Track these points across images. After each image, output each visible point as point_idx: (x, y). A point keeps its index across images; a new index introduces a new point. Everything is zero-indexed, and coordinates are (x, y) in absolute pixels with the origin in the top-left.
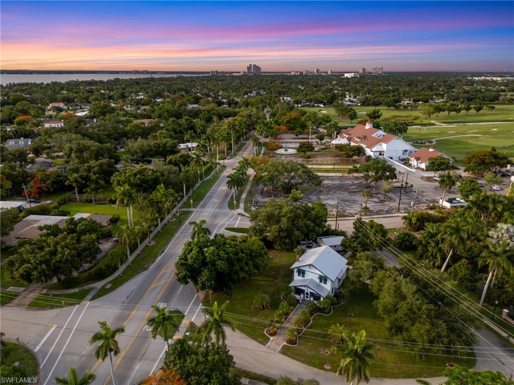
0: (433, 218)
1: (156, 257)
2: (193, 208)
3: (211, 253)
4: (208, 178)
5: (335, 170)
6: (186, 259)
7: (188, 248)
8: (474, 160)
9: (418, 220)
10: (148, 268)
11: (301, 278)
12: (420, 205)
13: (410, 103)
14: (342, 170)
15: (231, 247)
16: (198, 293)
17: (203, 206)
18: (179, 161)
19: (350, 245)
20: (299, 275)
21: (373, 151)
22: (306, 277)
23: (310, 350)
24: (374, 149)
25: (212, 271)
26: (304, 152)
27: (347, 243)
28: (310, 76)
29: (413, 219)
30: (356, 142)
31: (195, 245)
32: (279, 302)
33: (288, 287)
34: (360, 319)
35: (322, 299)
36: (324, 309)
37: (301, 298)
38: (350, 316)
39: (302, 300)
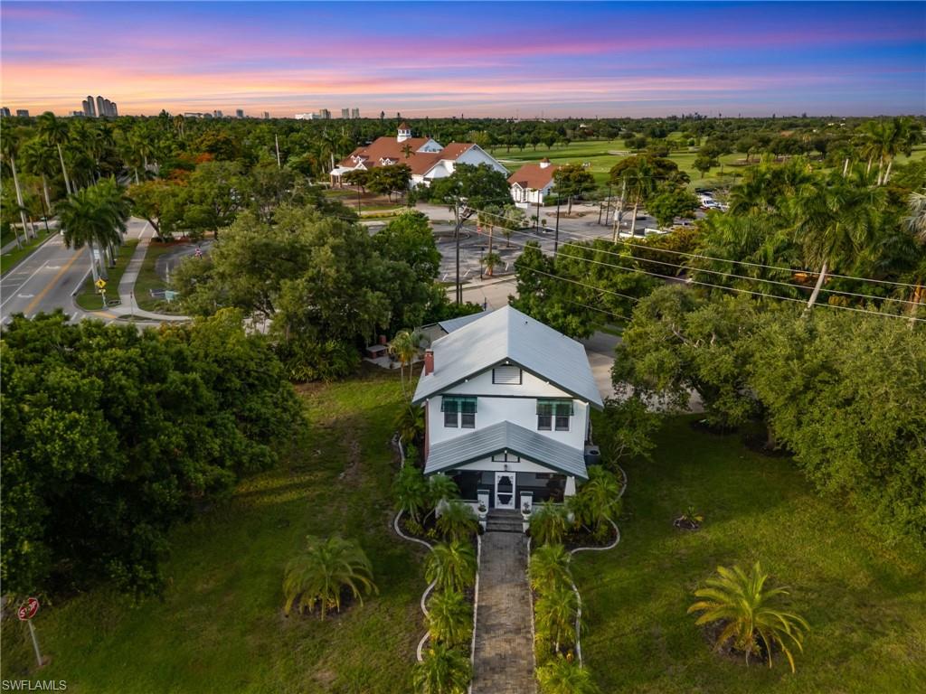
5: (363, 216)
20: (450, 421)
21: (428, 179)
22: (482, 422)
24: (431, 175)
32: (398, 550)
33: (423, 478)
34: (726, 525)
35: (570, 488)
36: (593, 526)
37: (482, 509)
38: (687, 525)
39: (489, 517)
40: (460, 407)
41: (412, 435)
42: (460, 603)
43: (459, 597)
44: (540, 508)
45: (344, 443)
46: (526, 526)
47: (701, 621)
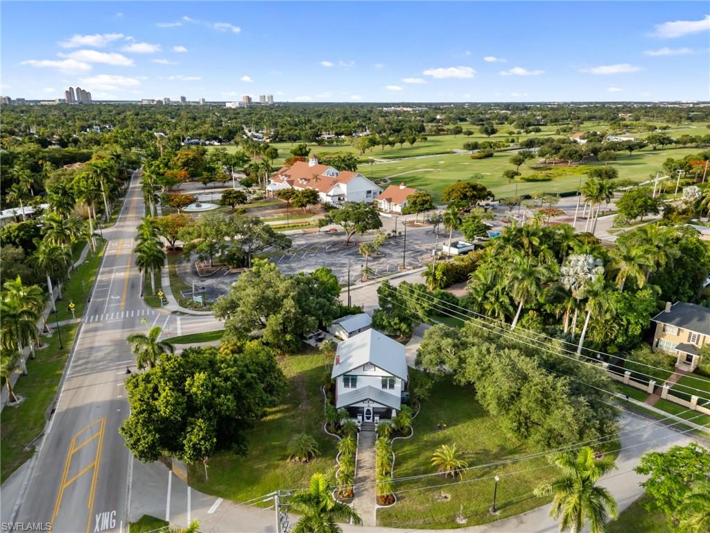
0: (456, 269)
1: (43, 426)
2: (77, 317)
3: (202, 386)
4: (79, 262)
5: (290, 225)
6: (152, 410)
7: (146, 388)
8: (455, 195)
9: (444, 274)
10: (33, 451)
11: (350, 390)
12: (423, 256)
13: (330, 138)
14: (300, 225)
15: (229, 366)
16: (171, 469)
17: (97, 311)
18: (18, 236)
19: (389, 323)
20: (346, 385)
21: (330, 196)
22: (359, 385)
23: (422, 503)
24: (331, 193)
25: (210, 419)
26: (233, 205)
27: (383, 320)
28: (175, 106)
29: (437, 273)
30: (301, 186)
31: (161, 377)
32: (327, 439)
33: (336, 410)
34: (456, 427)
35: (394, 414)
36: (402, 429)
37: (359, 422)
38: (440, 428)
39: (362, 425)
40: (350, 379)
41: (329, 387)
42: (350, 458)
43: (350, 456)
44: (382, 421)
45: (299, 390)
46: (376, 429)
47: (433, 464)
